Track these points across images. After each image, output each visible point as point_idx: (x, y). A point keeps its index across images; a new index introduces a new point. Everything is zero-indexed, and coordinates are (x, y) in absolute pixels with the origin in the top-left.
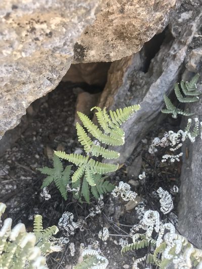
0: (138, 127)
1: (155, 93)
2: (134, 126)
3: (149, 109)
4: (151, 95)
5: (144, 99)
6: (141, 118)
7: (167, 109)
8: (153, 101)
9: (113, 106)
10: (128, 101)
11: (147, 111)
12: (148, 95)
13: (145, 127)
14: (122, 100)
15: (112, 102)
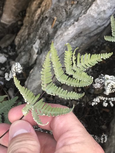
0: (77, 43)
1: (103, 5)
2: (72, 41)
3: (93, 24)
4: (98, 7)
5: (88, 11)
6: (81, 33)
7: (111, 36)
8: (99, 14)
9: (49, 10)
10: (69, 7)
11: (90, 26)
12: (93, 6)
13: (86, 42)
14: (63, 4)
15: (49, 6)
